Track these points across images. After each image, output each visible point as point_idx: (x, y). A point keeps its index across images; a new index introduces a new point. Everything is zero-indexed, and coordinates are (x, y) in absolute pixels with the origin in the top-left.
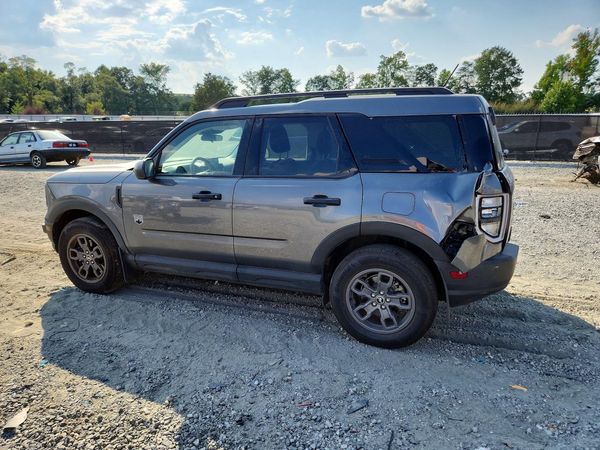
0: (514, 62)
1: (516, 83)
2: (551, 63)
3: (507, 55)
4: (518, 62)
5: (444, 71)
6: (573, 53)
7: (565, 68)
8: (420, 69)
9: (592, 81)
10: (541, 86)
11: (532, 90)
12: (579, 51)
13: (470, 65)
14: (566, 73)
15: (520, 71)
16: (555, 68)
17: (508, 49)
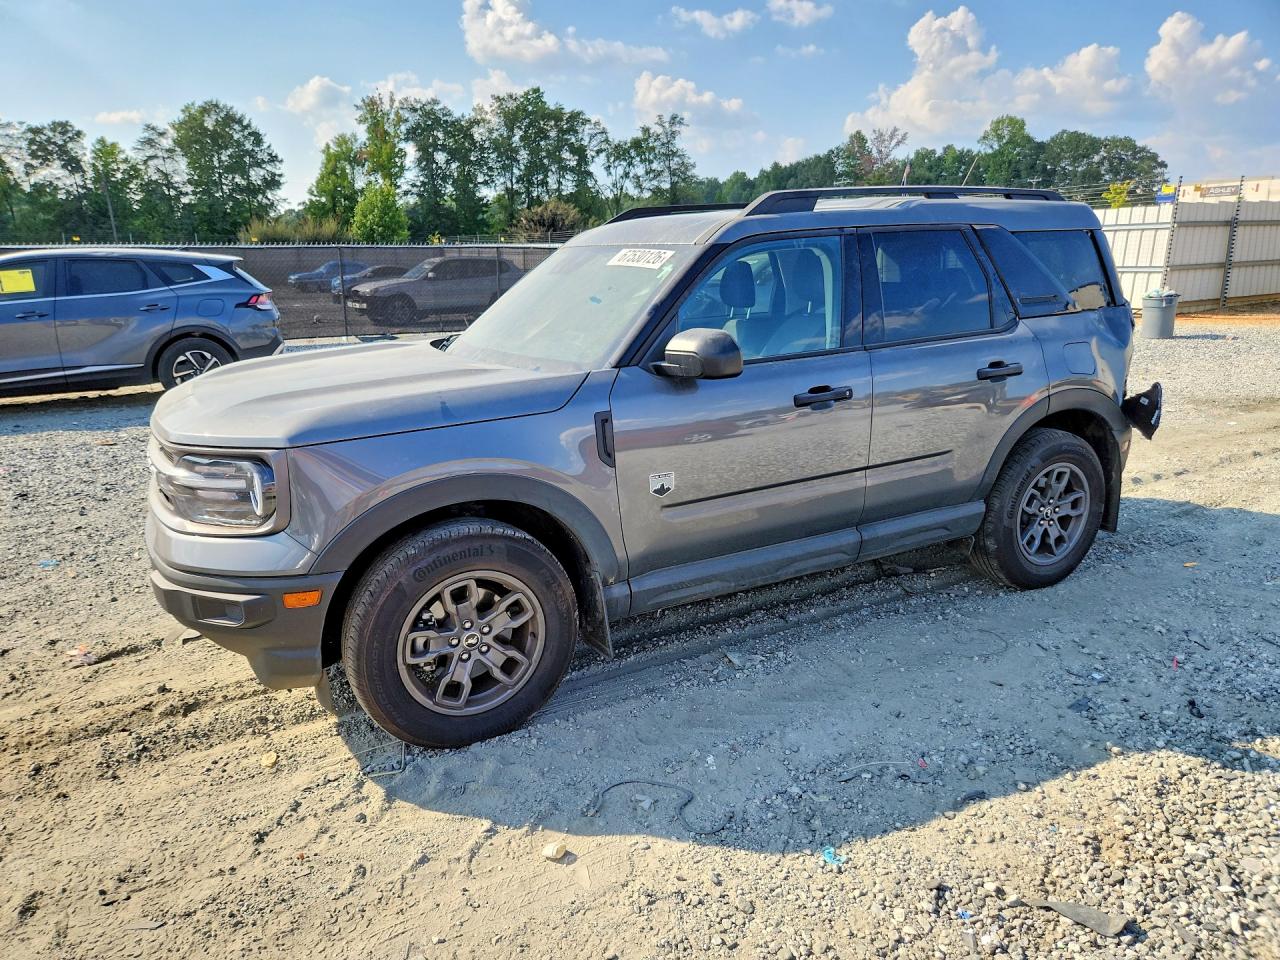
0: (258, 139)
1: (273, 183)
2: (328, 147)
3: (240, 122)
4: (267, 141)
5: (102, 141)
6: (362, 134)
7: (356, 161)
8: (36, 131)
9: (405, 187)
10: (321, 192)
11: (306, 198)
12: (369, 130)
13: (161, 134)
14: (358, 169)
15: (273, 159)
16: (337, 158)
17: (239, 109)
